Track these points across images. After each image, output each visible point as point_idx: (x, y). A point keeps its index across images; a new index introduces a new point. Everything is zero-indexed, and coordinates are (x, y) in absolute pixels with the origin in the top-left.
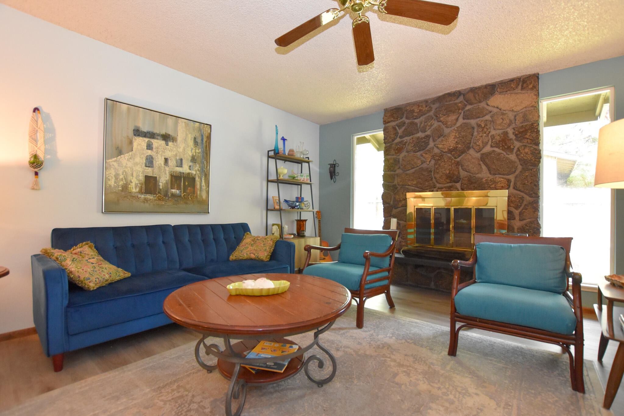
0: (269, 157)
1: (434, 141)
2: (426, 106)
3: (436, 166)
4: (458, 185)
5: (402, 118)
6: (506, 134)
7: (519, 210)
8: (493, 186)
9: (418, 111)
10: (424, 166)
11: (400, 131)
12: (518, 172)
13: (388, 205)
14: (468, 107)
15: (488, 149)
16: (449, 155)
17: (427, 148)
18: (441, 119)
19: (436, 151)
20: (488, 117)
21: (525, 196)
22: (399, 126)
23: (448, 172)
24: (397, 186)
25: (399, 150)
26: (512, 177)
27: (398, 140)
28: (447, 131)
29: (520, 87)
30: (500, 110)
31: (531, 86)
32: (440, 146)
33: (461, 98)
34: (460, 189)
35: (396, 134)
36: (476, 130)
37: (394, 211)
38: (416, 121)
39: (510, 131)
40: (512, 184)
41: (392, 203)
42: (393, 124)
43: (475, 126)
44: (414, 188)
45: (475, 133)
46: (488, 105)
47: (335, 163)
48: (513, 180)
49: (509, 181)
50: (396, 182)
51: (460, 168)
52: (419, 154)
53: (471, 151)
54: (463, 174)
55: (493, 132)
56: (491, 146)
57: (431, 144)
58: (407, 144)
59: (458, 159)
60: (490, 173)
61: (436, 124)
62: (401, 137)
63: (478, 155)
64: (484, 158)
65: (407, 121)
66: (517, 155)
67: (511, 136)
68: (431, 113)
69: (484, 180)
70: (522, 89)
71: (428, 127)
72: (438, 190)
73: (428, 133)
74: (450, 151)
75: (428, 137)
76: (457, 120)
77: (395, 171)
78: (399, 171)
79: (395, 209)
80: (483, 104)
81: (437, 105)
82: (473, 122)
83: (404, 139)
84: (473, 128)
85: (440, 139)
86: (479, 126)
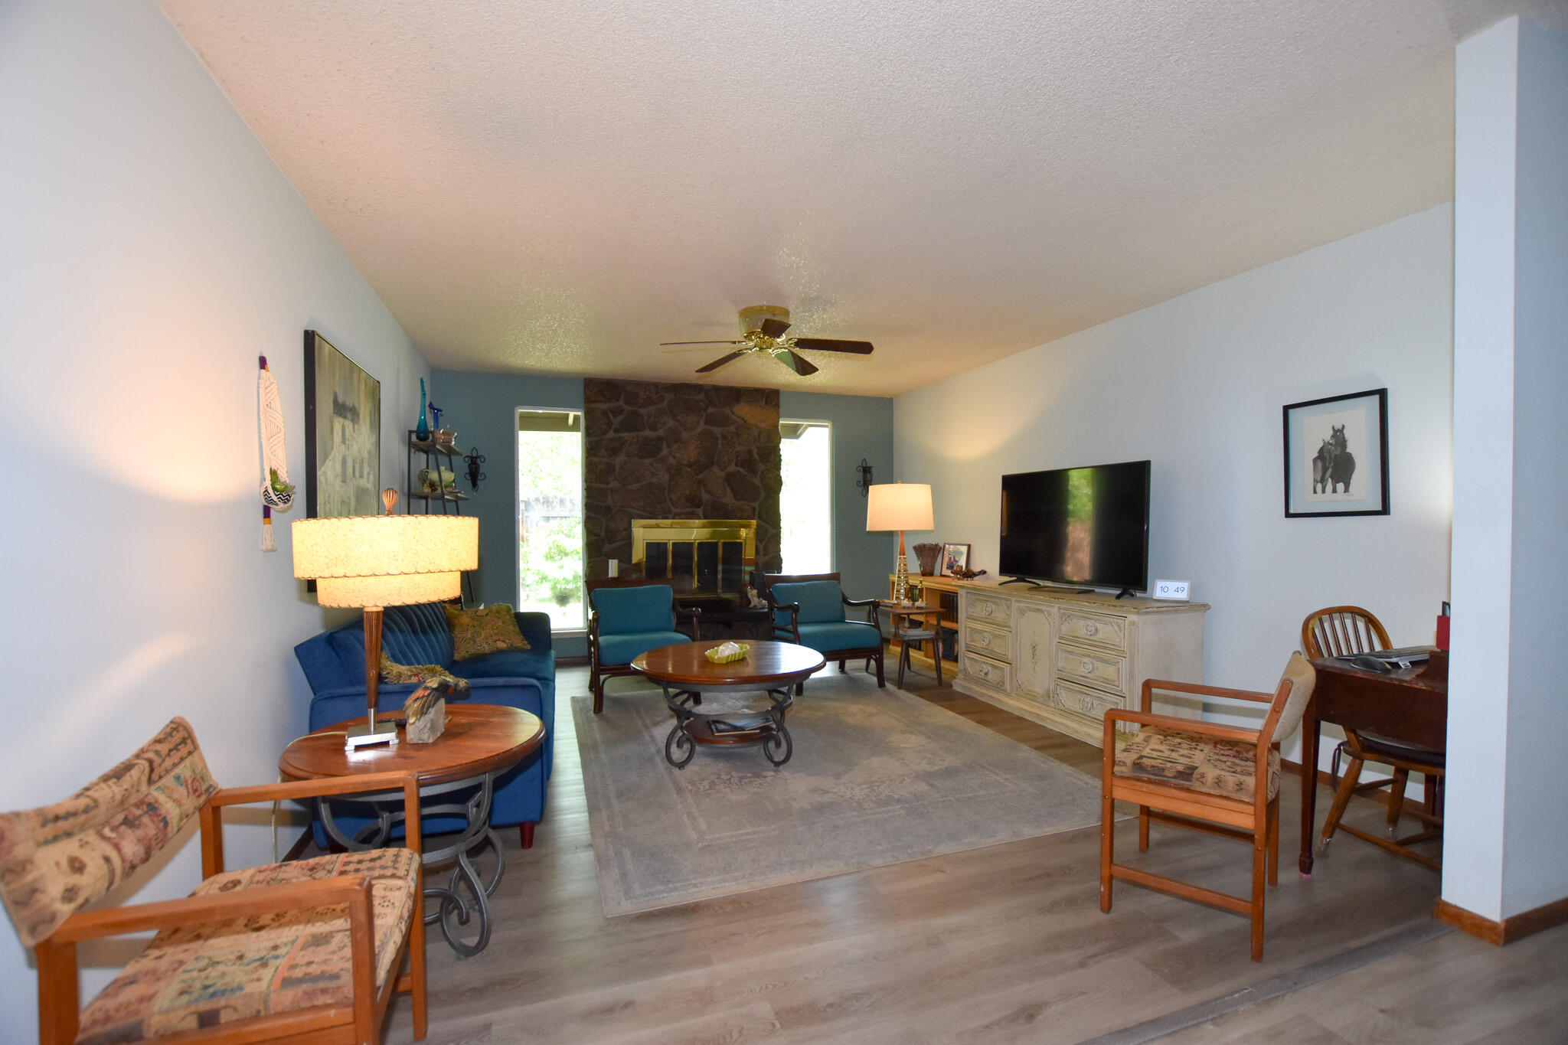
0: (410, 445)
1: (669, 446)
2: (656, 394)
3: (672, 483)
4: (700, 511)
5: (617, 400)
6: (750, 452)
7: (763, 544)
8: (739, 515)
9: (645, 397)
10: (655, 480)
11: (616, 421)
12: (761, 499)
13: (595, 538)
14: (711, 410)
15: (732, 468)
16: (689, 469)
17: (659, 456)
18: (679, 417)
19: (671, 461)
20: (732, 428)
21: (770, 528)
22: (616, 412)
23: (688, 493)
24: (612, 507)
25: (614, 452)
26: (756, 504)
27: (611, 434)
28: (685, 435)
29: (764, 402)
30: (745, 422)
31: (774, 403)
32: (678, 455)
33: (702, 396)
34: (702, 517)
35: (609, 424)
36: (720, 442)
37: (608, 547)
38: (642, 411)
39: (753, 448)
40: (757, 513)
41: (603, 534)
42: (602, 406)
43: (720, 437)
44: (638, 512)
45: (720, 446)
46: (733, 413)
47: (475, 455)
48: (757, 508)
49: (754, 509)
50: (610, 501)
51: (702, 490)
52: (647, 461)
53: (715, 469)
54: (705, 496)
55: (739, 448)
56: (736, 465)
57: (665, 451)
58: (627, 444)
59: (700, 477)
60: (735, 498)
61: (671, 423)
62: (616, 431)
63: (722, 474)
64: (729, 478)
65: (627, 408)
66: (762, 480)
67: (756, 456)
68: (665, 404)
69: (730, 506)
70: (766, 403)
71: (659, 425)
72: (677, 517)
73: (660, 433)
74: (690, 465)
75: (660, 439)
76: (698, 423)
77: (608, 483)
78: (614, 484)
79: (610, 543)
80: (727, 410)
81: (669, 396)
82: (717, 431)
83: (622, 435)
84: (717, 438)
85: (677, 445)
86: (724, 437)
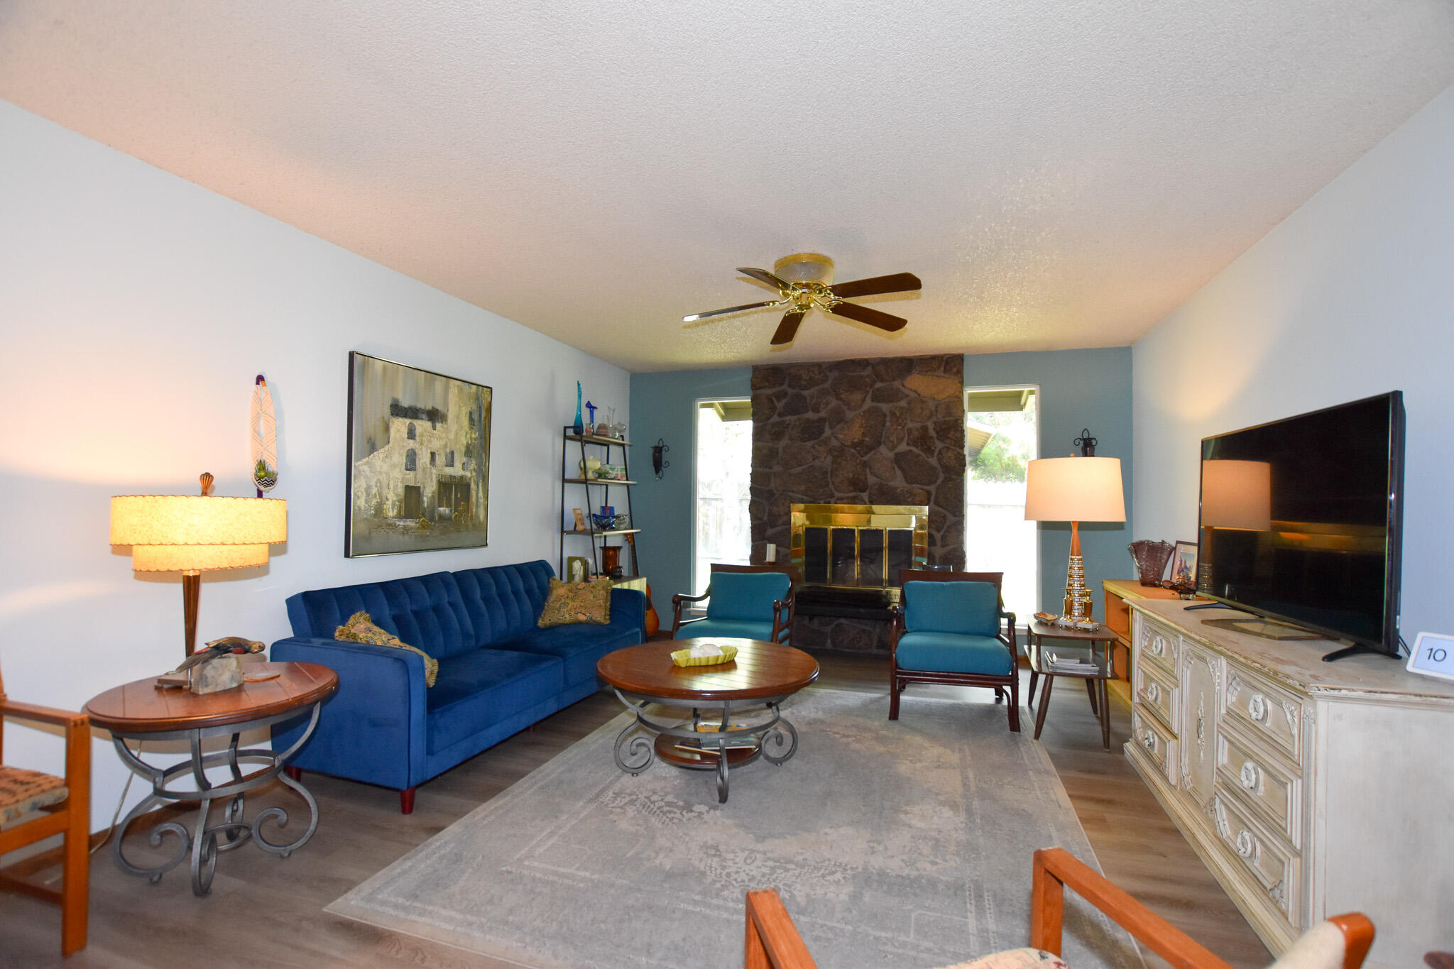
0: (566, 437)
1: (831, 428)
2: (820, 373)
3: (835, 466)
4: (865, 496)
5: (781, 384)
6: (925, 429)
7: (941, 534)
8: (910, 499)
9: (808, 378)
10: (817, 463)
11: (780, 405)
12: (939, 481)
13: (759, 522)
14: (879, 385)
15: (903, 447)
16: (853, 451)
17: (822, 438)
18: (842, 396)
19: (834, 443)
20: (903, 403)
21: (948, 514)
22: (780, 396)
23: (851, 475)
24: (775, 492)
25: (777, 436)
26: (932, 488)
27: (775, 419)
28: (850, 415)
29: (942, 368)
30: (919, 395)
31: (955, 370)
32: (841, 436)
33: (868, 371)
34: (868, 502)
35: (773, 408)
36: (888, 419)
37: (770, 532)
38: (806, 393)
39: (930, 426)
40: (932, 498)
41: (765, 518)
42: (769, 392)
43: (888, 414)
44: (800, 496)
45: (888, 424)
46: (903, 386)
47: (661, 445)
48: (934, 493)
49: (929, 493)
50: (772, 486)
51: (868, 470)
52: (809, 444)
53: (883, 449)
54: (872, 479)
55: (910, 425)
56: (908, 444)
57: (828, 432)
58: (790, 427)
59: (865, 458)
60: (907, 481)
61: (834, 403)
62: (780, 415)
63: (891, 455)
64: (899, 459)
65: (790, 391)
66: (939, 460)
67: (932, 433)
68: (827, 385)
69: (899, 490)
70: (945, 371)
71: (822, 406)
72: (838, 502)
73: (823, 414)
74: (854, 445)
75: (822, 420)
76: (864, 400)
77: (771, 468)
78: (777, 468)
79: (772, 527)
80: (897, 384)
81: (835, 374)
82: (885, 407)
83: (785, 418)
84: (885, 416)
85: (839, 426)
86: (893, 414)
